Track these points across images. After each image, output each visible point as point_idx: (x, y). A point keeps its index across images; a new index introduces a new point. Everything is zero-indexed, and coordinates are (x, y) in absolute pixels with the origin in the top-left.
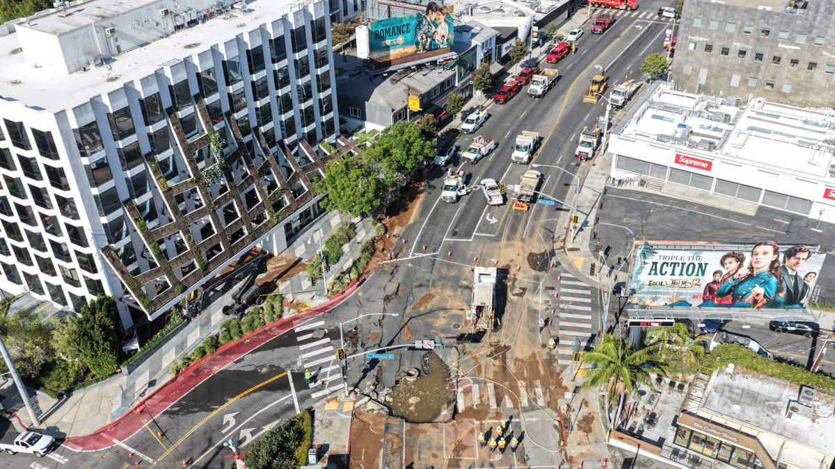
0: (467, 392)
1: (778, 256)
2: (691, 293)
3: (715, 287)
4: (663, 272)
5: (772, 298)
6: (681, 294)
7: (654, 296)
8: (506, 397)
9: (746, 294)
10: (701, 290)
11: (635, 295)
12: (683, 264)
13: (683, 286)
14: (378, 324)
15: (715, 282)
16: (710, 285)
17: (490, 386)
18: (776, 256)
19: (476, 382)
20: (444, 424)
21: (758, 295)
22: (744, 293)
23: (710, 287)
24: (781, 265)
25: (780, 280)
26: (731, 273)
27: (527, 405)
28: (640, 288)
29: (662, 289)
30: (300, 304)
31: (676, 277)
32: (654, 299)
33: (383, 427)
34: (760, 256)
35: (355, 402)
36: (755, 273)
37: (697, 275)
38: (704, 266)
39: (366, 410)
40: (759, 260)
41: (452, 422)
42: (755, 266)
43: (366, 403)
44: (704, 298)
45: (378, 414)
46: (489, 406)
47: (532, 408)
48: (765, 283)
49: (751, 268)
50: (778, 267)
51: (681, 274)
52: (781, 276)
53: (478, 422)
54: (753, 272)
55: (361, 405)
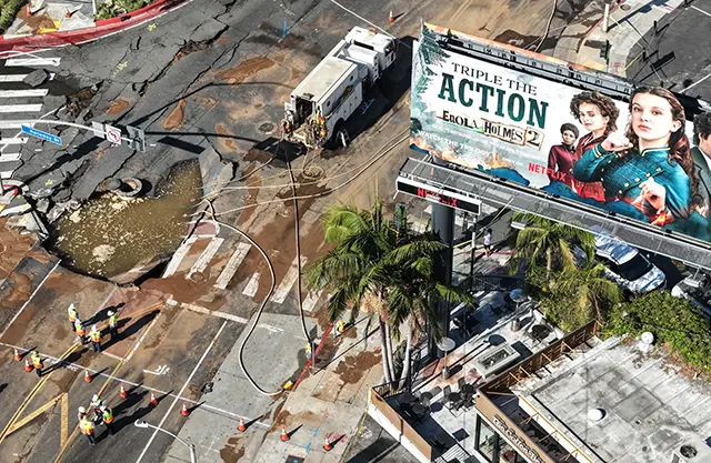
0: (199, 247)
1: (683, 125)
2: (524, 159)
3: (568, 156)
4: (467, 100)
5: (683, 213)
6: (505, 154)
7: (455, 144)
8: (256, 275)
9: (630, 189)
10: (542, 157)
11: (420, 133)
12: (501, 93)
13: (507, 138)
14: (138, 87)
15: (565, 146)
16: (560, 151)
17: (244, 247)
18: (678, 125)
19: (224, 234)
20: (116, 288)
21: (654, 197)
22: (627, 185)
23: (558, 155)
24: (692, 146)
25: (694, 178)
26: (596, 137)
27: (281, 301)
28: (428, 121)
29: (469, 134)
30: (45, 19)
31: (491, 116)
32: (457, 151)
33: (17, 261)
34: (647, 115)
35: (7, 206)
36: (641, 149)
37: (530, 122)
38: (540, 107)
39: (14, 224)
40: (645, 123)
41: (130, 289)
42: (640, 134)
43: (21, 214)
44: (549, 175)
45: (27, 237)
46: (214, 281)
47: (286, 309)
48: (665, 177)
49: (633, 136)
50: (685, 148)
51: (499, 112)
52: (694, 169)
53: (174, 303)
54: (637, 145)
55: (12, 215)
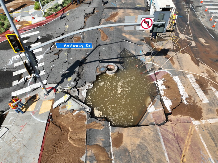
17: (190, 76)
19: (175, 74)
35: (54, 101)
39: (65, 110)
43: (65, 102)
45: (78, 115)
53: (198, 123)
55: (60, 105)
